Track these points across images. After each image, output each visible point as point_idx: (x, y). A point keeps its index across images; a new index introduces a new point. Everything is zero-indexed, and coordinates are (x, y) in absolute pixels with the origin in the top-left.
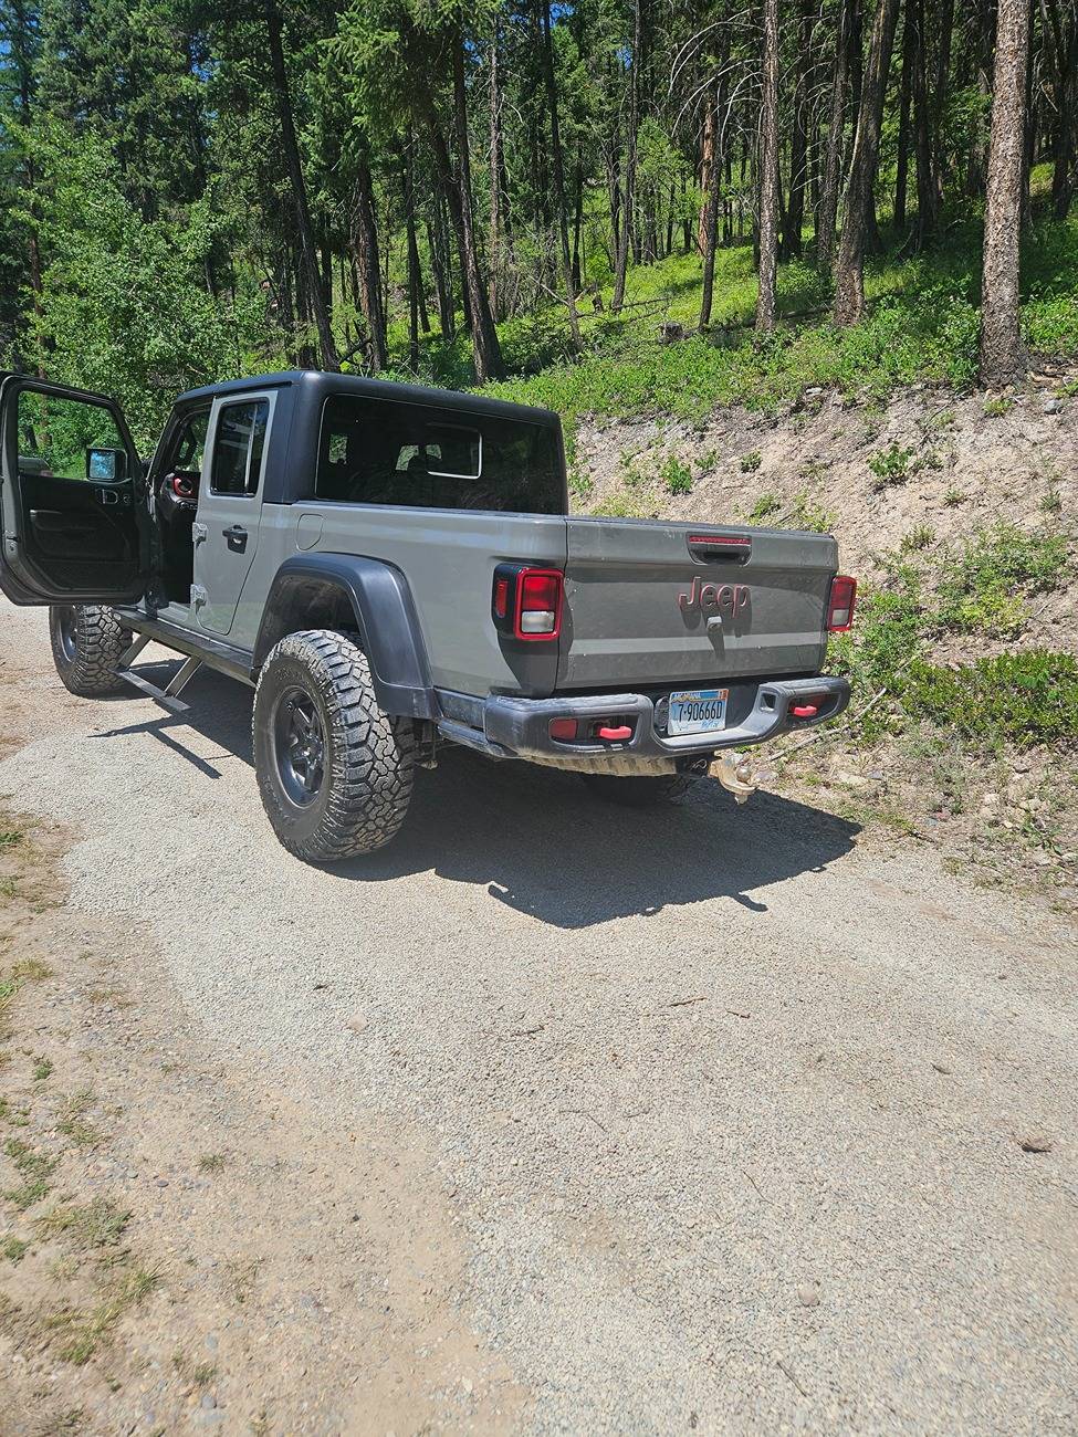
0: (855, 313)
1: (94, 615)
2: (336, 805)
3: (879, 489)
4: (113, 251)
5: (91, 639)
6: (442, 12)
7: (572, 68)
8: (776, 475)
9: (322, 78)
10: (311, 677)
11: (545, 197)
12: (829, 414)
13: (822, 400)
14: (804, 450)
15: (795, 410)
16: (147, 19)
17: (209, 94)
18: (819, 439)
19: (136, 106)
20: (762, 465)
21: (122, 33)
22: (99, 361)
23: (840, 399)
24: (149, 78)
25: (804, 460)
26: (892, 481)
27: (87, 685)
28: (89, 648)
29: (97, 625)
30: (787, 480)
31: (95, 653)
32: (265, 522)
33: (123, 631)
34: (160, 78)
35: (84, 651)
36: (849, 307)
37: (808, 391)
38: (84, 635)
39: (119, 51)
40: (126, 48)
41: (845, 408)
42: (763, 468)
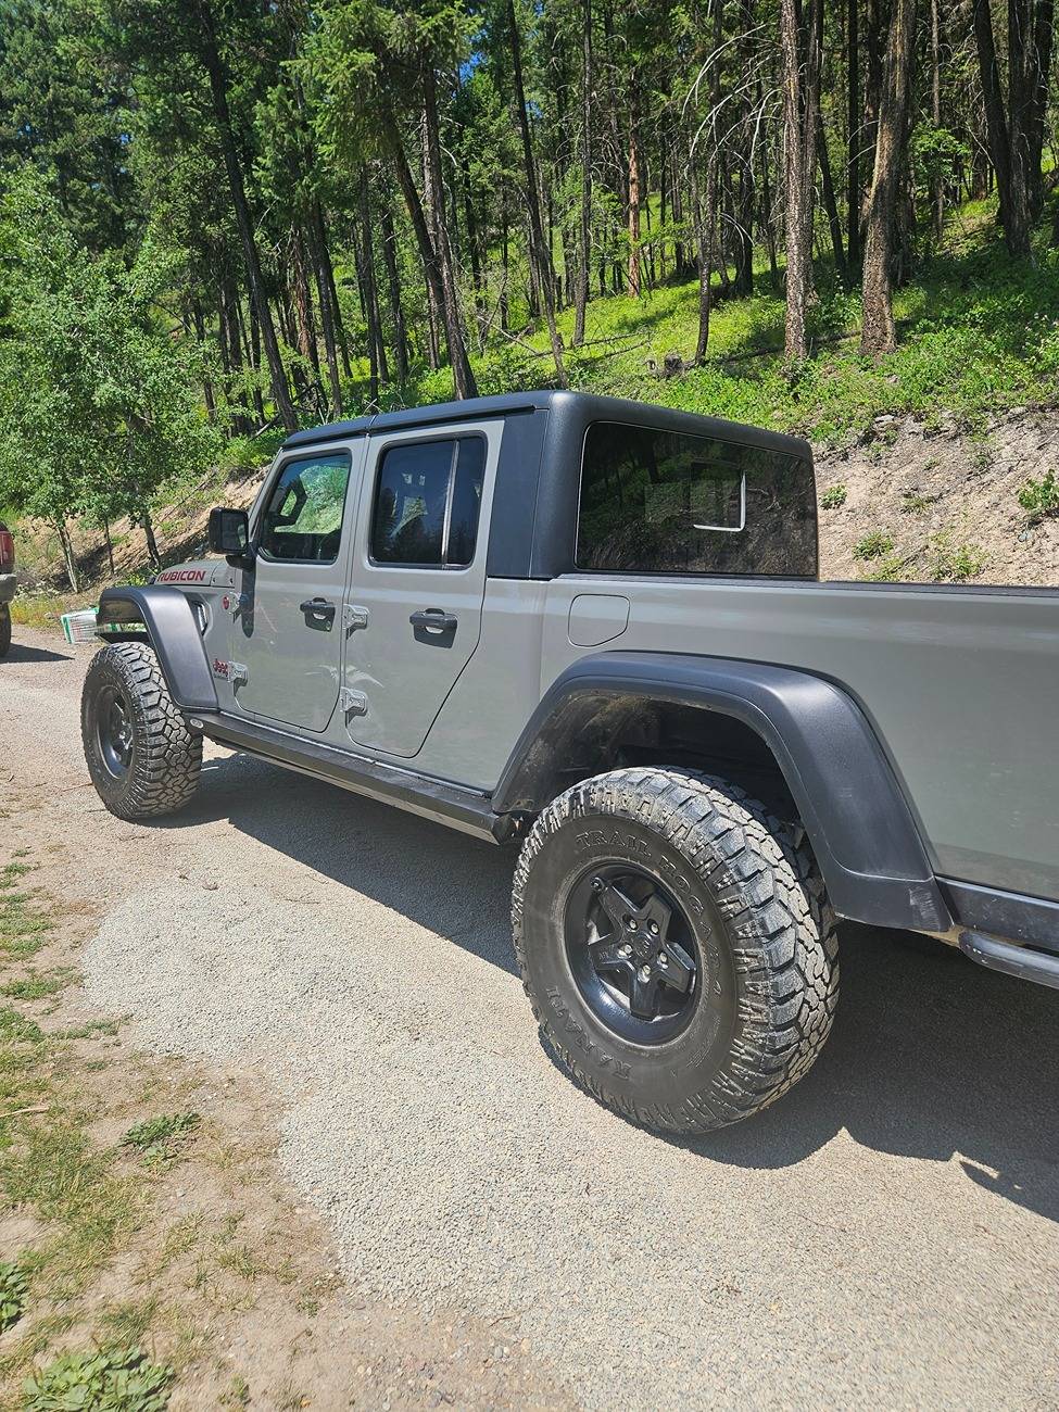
0: (885, 338)
1: (158, 720)
2: (745, 1063)
3: (1035, 523)
4: (54, 290)
5: (155, 752)
6: (420, 33)
7: (496, 115)
8: (870, 511)
9: (273, 111)
10: (675, 854)
11: (474, 240)
12: (910, 444)
13: (897, 428)
14: (894, 483)
15: (866, 440)
16: (77, 50)
17: (150, 126)
18: (908, 471)
19: (60, 146)
20: (847, 500)
21: (41, 72)
22: (41, 408)
23: (918, 427)
24: (70, 118)
25: (899, 493)
26: (1048, 514)
27: (144, 809)
28: (152, 763)
29: (161, 733)
30: (885, 516)
31: (159, 769)
32: (494, 604)
33: (193, 737)
34: (81, 119)
35: (145, 768)
36: (879, 333)
37: (878, 419)
38: (145, 746)
39: (37, 91)
40: (45, 88)
41: (927, 436)
42: (849, 503)
